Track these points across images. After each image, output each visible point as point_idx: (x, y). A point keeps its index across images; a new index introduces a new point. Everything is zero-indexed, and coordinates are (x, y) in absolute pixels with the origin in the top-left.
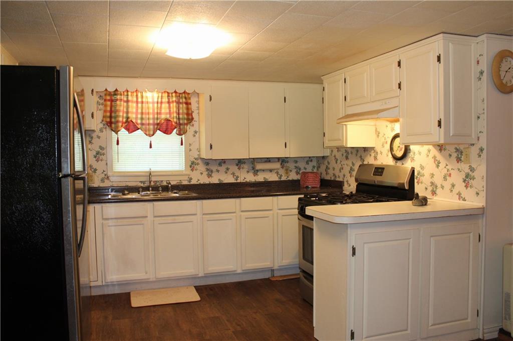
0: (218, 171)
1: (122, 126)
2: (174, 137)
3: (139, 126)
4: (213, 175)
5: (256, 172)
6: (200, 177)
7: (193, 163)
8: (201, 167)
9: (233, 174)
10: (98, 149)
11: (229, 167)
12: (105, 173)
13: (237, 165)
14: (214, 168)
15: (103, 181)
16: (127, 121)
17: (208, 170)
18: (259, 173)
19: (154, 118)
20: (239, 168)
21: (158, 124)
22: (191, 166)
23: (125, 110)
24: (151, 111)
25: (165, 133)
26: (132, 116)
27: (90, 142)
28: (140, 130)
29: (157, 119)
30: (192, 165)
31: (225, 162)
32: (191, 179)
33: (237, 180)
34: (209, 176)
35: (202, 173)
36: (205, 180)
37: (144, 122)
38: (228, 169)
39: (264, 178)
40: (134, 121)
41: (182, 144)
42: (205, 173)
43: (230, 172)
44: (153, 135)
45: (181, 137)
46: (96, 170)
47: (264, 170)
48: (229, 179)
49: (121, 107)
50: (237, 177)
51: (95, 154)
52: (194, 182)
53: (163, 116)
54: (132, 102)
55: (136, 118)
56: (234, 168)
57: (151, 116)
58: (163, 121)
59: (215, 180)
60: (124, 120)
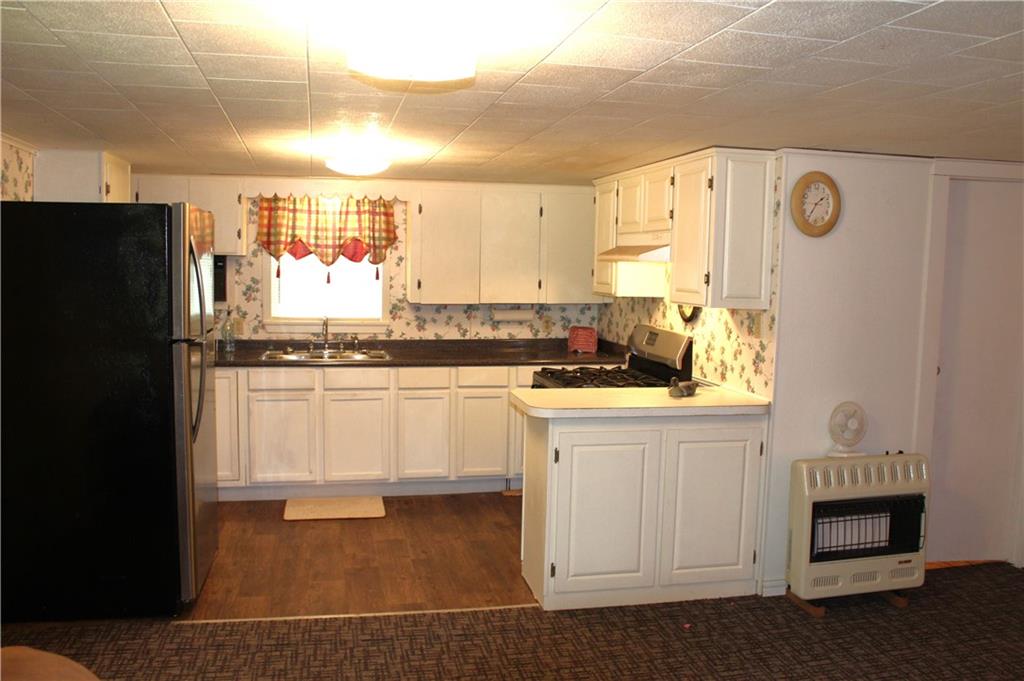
0: (434, 321)
1: (285, 249)
2: (365, 266)
3: (312, 249)
4: (426, 326)
5: (495, 325)
6: (405, 330)
7: (395, 307)
8: (408, 315)
9: (459, 326)
10: (249, 283)
11: (452, 315)
12: (259, 319)
13: (466, 312)
14: (428, 317)
15: (255, 330)
16: (293, 242)
17: (418, 318)
18: (500, 326)
19: (334, 238)
20: (469, 318)
21: (340, 246)
22: (391, 312)
23: (291, 224)
24: (330, 226)
25: (351, 259)
26: (301, 233)
27: (238, 272)
28: (313, 255)
29: (340, 238)
30: (394, 311)
31: (445, 309)
32: (392, 332)
33: (464, 335)
34: (421, 328)
35: (408, 324)
36: (413, 334)
37: (319, 242)
38: (450, 318)
39: (510, 334)
40: (304, 240)
41: (377, 278)
42: (414, 324)
43: (454, 322)
44: (333, 262)
45: (376, 266)
46: (245, 314)
47: (508, 322)
48: (451, 334)
49: (285, 218)
50: (466, 331)
51: (244, 289)
52: (396, 336)
53: (350, 234)
54: (302, 211)
55: (308, 237)
56: (461, 317)
57: (330, 234)
58: (349, 242)
59: (429, 334)
60: (289, 239)
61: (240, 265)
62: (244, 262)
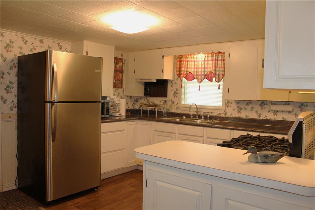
0: (245, 109)
1: (183, 77)
2: (214, 84)
3: (195, 77)
4: (242, 111)
5: (276, 112)
6: (232, 113)
7: (228, 102)
8: (234, 106)
9: (257, 112)
11: (254, 107)
12: (178, 104)
13: (260, 105)
14: (243, 106)
15: (176, 109)
16: (187, 74)
17: (238, 107)
18: (278, 113)
19: (201, 71)
20: (262, 108)
21: (205, 75)
22: (226, 104)
23: (186, 66)
24: (200, 66)
25: (209, 81)
26: (191, 70)
28: (196, 79)
29: (204, 71)
30: (227, 103)
31: (251, 103)
32: (226, 113)
33: (259, 117)
34: (239, 112)
35: (234, 110)
36: (236, 115)
37: (198, 74)
38: (253, 108)
39: (283, 118)
40: (193, 73)
41: (219, 88)
42: (236, 110)
43: (254, 110)
44: (201, 82)
45: (218, 83)
46: (174, 102)
47: (283, 112)
48: (253, 116)
49: (184, 64)
50: (260, 115)
52: (228, 115)
53: (209, 70)
54: (191, 61)
55: (194, 72)
56: (258, 108)
57: (200, 70)
58: (209, 73)
59: (243, 115)
60: (185, 73)
61: (173, 84)
62: (174, 82)
